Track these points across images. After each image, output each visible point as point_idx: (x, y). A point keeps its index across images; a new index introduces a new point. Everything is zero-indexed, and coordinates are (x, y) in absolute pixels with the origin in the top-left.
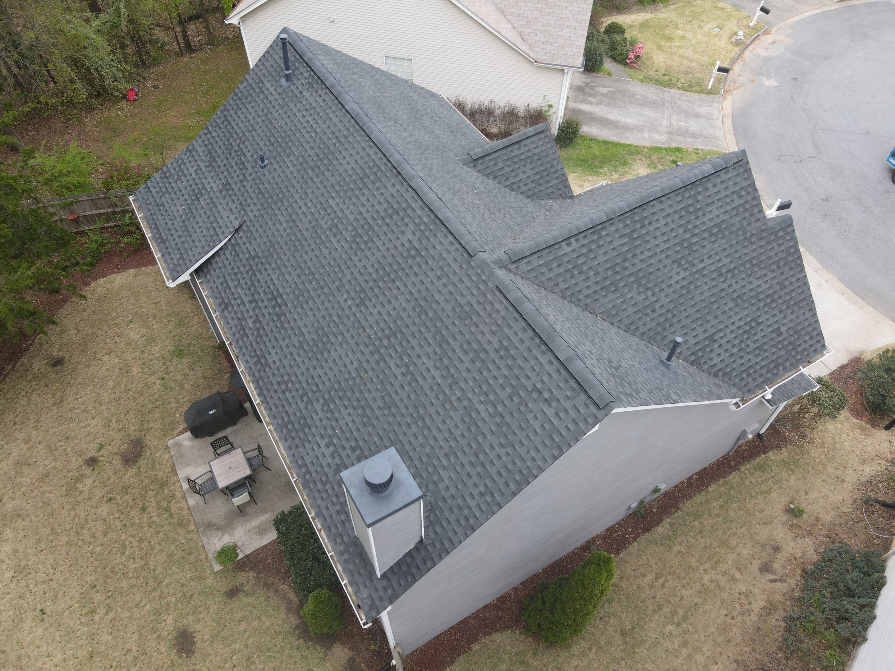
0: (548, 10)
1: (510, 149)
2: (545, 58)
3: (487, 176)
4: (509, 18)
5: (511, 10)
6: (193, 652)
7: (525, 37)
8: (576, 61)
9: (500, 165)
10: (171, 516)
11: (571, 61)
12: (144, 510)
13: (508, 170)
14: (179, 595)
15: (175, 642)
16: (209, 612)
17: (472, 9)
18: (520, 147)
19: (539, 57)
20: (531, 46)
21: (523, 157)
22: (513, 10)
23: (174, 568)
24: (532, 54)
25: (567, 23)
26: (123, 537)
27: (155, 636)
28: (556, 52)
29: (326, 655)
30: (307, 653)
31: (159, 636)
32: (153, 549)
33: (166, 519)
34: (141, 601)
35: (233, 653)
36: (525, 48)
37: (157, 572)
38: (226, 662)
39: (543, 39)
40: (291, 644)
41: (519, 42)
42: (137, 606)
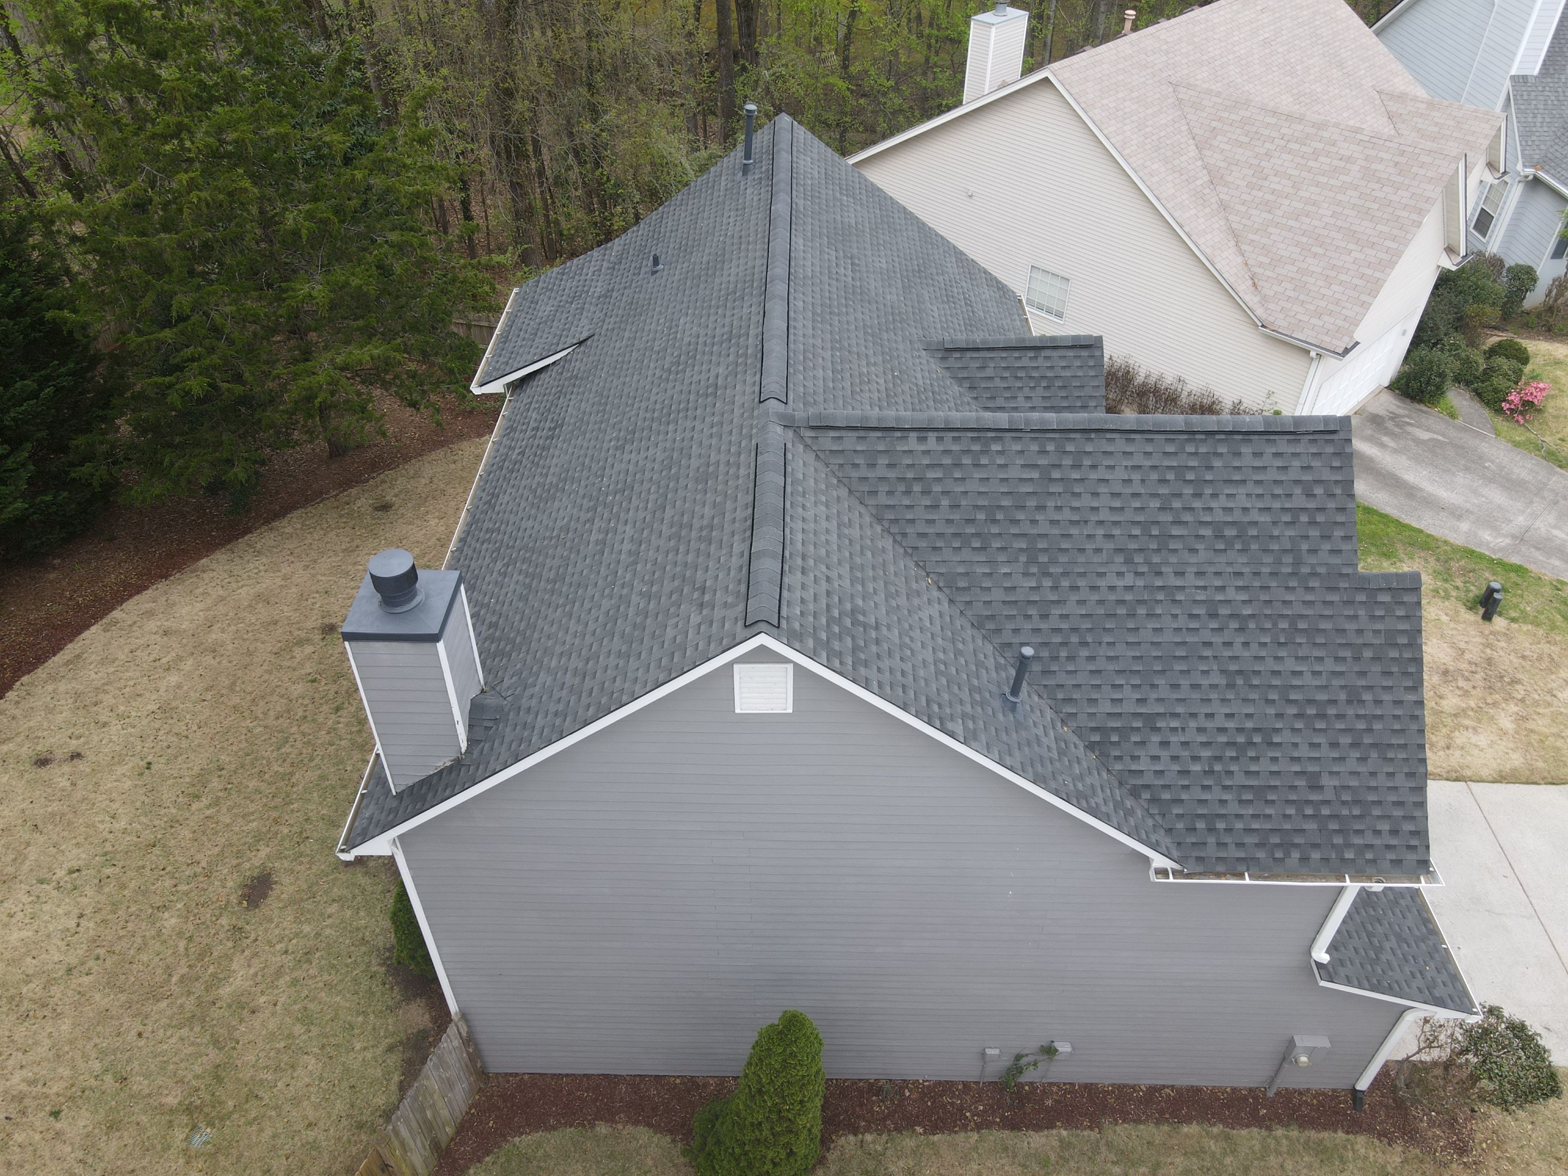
0: (1314, 249)
1: (1016, 354)
2: (1281, 323)
3: (960, 381)
4: (1243, 247)
5: (1251, 236)
6: (257, 906)
7: (1260, 283)
8: (1335, 342)
9: (989, 372)
10: (360, 731)
11: (1327, 339)
12: (337, 709)
13: (998, 383)
14: (295, 829)
15: (249, 882)
16: (310, 868)
17: (1176, 215)
18: (1036, 357)
19: (1271, 319)
20: (1264, 299)
21: (1035, 374)
22: (1256, 238)
23: (315, 795)
24: (1259, 312)
25: (1343, 277)
26: (294, 729)
27: (235, 862)
28: (1306, 318)
29: (398, 1006)
30: (377, 989)
31: (238, 865)
32: (311, 760)
33: (351, 733)
34: (252, 813)
35: (297, 935)
36: (1251, 299)
37: (295, 789)
38: (281, 940)
39: (1292, 294)
40: (369, 965)
41: (1243, 288)
42: (243, 817)
